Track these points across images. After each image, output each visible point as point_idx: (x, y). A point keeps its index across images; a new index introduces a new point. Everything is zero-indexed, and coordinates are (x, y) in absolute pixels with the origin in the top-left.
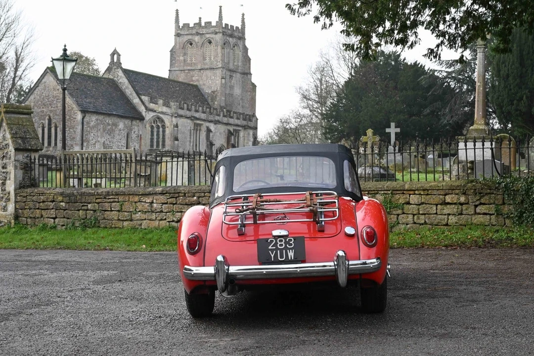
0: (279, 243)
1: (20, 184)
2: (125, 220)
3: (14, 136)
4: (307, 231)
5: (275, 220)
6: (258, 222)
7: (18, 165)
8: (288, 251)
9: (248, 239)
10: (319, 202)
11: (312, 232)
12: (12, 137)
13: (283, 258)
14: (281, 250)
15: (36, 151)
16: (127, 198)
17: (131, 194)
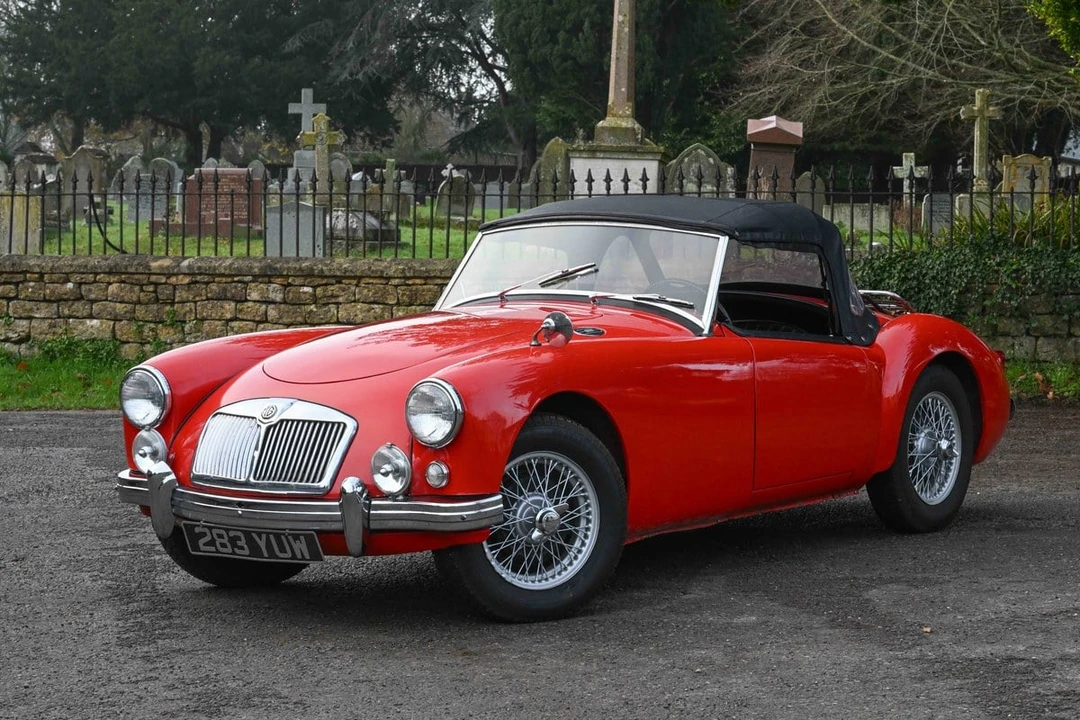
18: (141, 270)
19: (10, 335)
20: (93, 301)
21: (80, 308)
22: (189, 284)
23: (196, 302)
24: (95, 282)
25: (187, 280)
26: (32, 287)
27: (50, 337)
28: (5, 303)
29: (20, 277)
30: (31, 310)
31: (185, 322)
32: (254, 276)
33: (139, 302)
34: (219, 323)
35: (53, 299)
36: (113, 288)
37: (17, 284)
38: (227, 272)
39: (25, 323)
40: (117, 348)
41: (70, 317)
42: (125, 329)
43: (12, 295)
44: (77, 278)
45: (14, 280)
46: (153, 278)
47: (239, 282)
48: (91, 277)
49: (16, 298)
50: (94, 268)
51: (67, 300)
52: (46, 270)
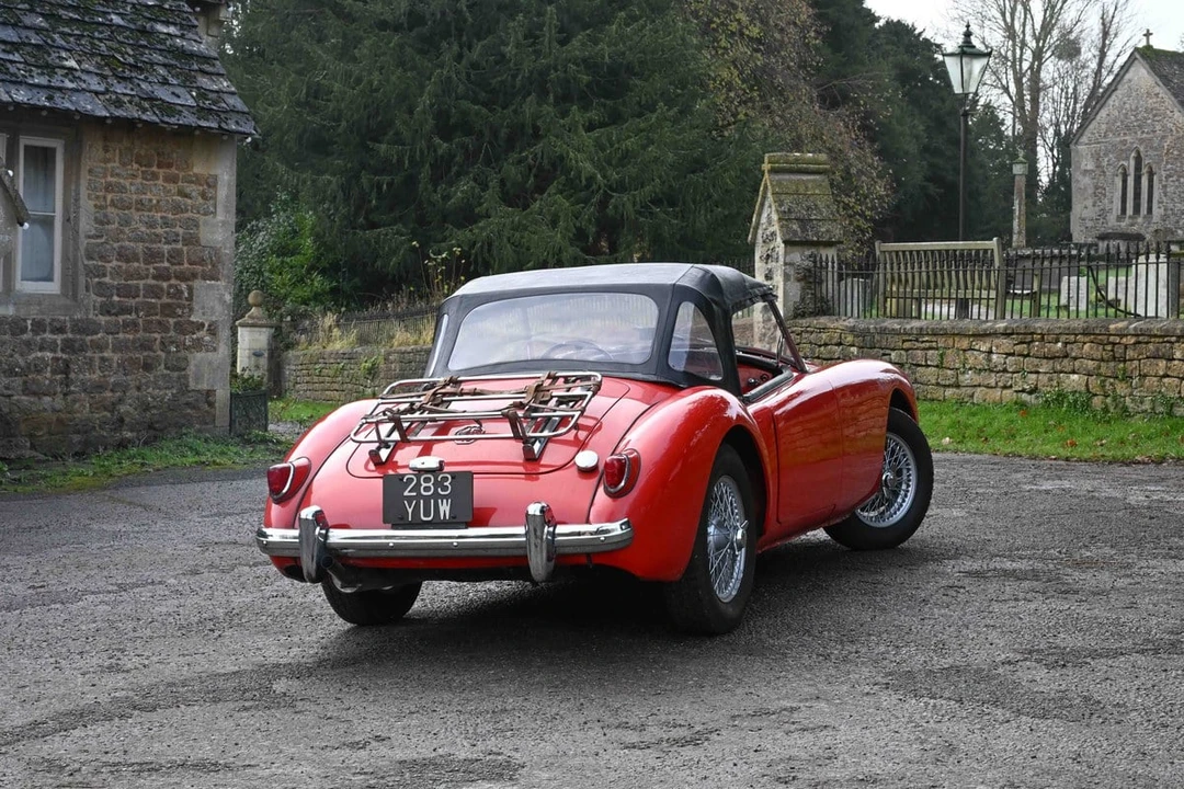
1: (796, 309)
2: (949, 386)
3: (784, 218)
7: (792, 272)
12: (780, 219)
15: (829, 244)
16: (950, 341)
17: (957, 334)
18: (1103, 332)
19: (1027, 387)
20: (1075, 359)
21: (1068, 364)
22: (1134, 344)
23: (1140, 360)
24: (1075, 342)
25: (1133, 341)
26: (1037, 346)
27: (1049, 389)
28: (1021, 359)
29: (1029, 338)
30: (1037, 366)
31: (1131, 377)
32: (1178, 337)
33: (1102, 360)
34: (1155, 379)
35: (1049, 356)
36: (1087, 346)
37: (1029, 343)
38: (1159, 333)
39: (1034, 376)
40: (1089, 399)
41: (1062, 372)
42: (1094, 382)
43: (1026, 353)
44: (1063, 338)
45: (1027, 340)
46: (1112, 338)
47: (1168, 342)
49: (1028, 355)
50: (1074, 329)
51: (1059, 357)
52: (1045, 331)
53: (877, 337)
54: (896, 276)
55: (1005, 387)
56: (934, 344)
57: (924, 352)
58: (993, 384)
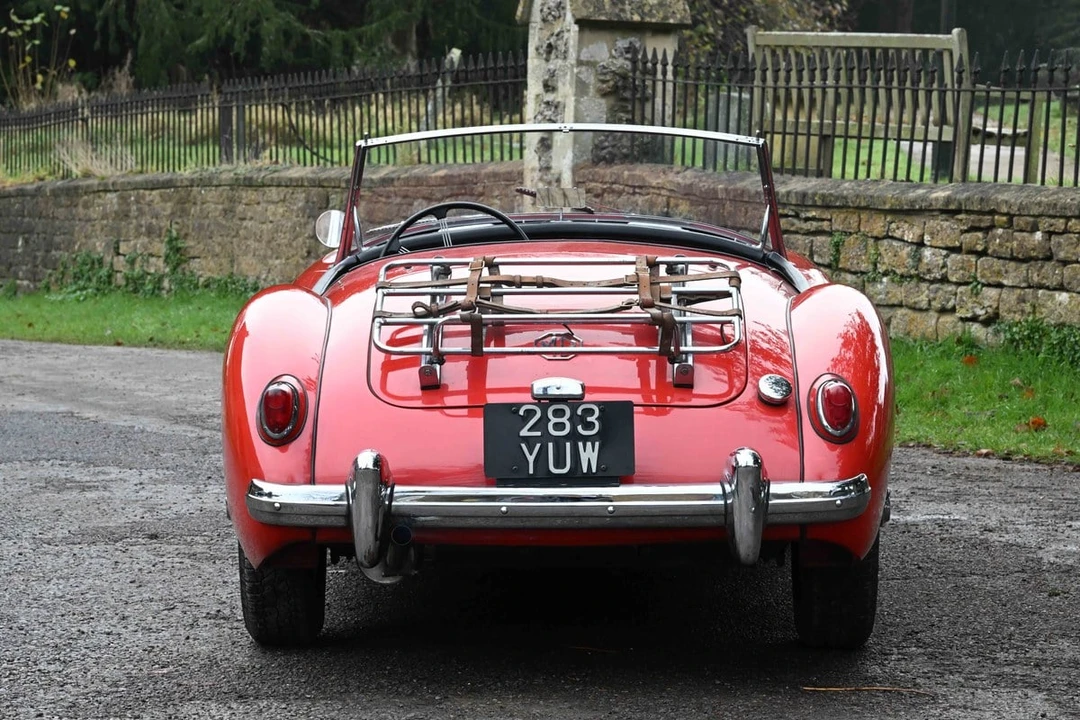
0: (554, 420)
1: (597, 148)
4: (637, 384)
5: (537, 343)
6: (485, 349)
7: (593, 78)
8: (580, 444)
9: (449, 401)
10: (679, 294)
11: (653, 386)
13: (564, 466)
14: (559, 443)
15: (663, 29)
16: (853, 220)
17: (866, 208)
19: (980, 312)
20: (1065, 263)
21: (1051, 273)
24: (1065, 231)
26: (1000, 237)
27: (1017, 317)
28: (973, 259)
29: (986, 221)
30: (999, 273)
35: (1020, 256)
37: (987, 230)
39: (993, 292)
41: (1041, 287)
43: (980, 248)
44: (1044, 223)
45: (982, 225)
48: (1060, 224)
49: (983, 253)
50: (1064, 208)
51: (1036, 259)
52: (1015, 209)
53: (728, 206)
54: (782, 93)
55: (943, 311)
56: (825, 225)
57: (808, 239)
58: (924, 305)
